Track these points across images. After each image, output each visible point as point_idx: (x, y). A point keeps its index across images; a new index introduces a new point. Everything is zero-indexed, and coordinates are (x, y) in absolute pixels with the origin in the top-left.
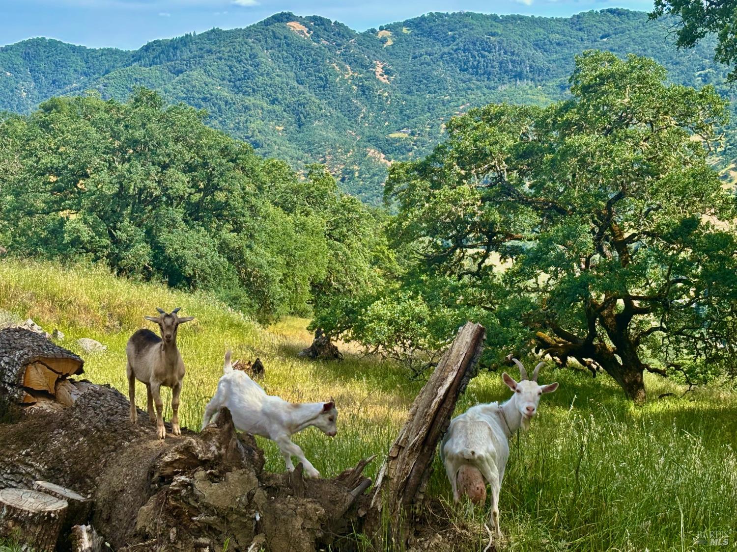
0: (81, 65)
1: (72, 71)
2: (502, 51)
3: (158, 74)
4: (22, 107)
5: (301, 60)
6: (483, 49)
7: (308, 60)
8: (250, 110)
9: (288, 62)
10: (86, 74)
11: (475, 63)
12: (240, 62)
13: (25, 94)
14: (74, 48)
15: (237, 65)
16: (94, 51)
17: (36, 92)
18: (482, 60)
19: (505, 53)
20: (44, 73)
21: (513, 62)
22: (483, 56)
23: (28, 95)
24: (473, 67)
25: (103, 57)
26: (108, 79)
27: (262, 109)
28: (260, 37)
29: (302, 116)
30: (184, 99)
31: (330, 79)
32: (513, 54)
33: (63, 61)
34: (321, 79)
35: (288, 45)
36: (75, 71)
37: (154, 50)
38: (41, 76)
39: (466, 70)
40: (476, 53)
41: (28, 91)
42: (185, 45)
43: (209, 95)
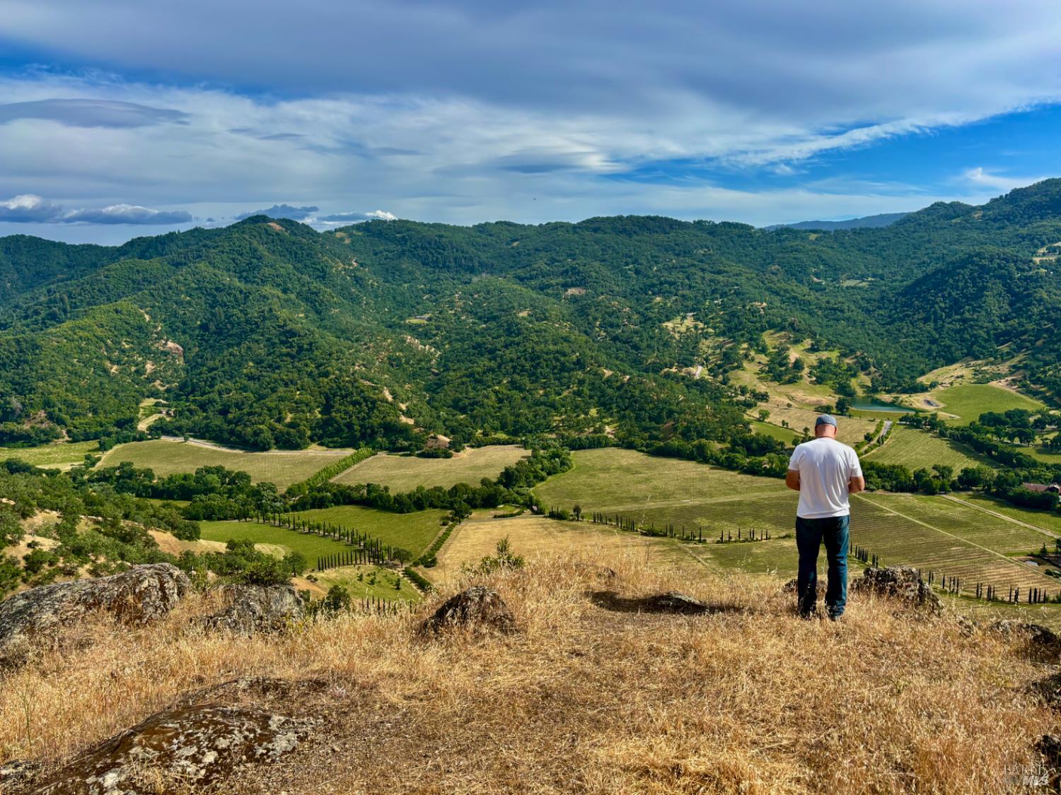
0: (63, 259)
1: (55, 263)
2: (455, 250)
3: (159, 266)
4: (8, 297)
5: (296, 253)
6: (438, 247)
7: (302, 254)
8: (268, 299)
9: (284, 256)
10: (69, 267)
11: (435, 259)
12: (241, 255)
13: (9, 284)
14: (53, 244)
15: (239, 257)
16: (74, 246)
17: (20, 283)
18: (440, 256)
19: (457, 251)
20: (26, 265)
21: (465, 258)
22: (439, 253)
23: (12, 285)
24: (433, 262)
25: (85, 252)
26: (109, 270)
27: (278, 297)
28: (255, 233)
29: (317, 304)
30: (196, 289)
31: (328, 270)
32: (463, 252)
33: (45, 255)
34: (318, 270)
35: (281, 241)
36: (58, 263)
37: (139, 245)
38: (24, 268)
39: (427, 264)
40: (433, 251)
41: (12, 281)
42: (172, 241)
43: (221, 286)
